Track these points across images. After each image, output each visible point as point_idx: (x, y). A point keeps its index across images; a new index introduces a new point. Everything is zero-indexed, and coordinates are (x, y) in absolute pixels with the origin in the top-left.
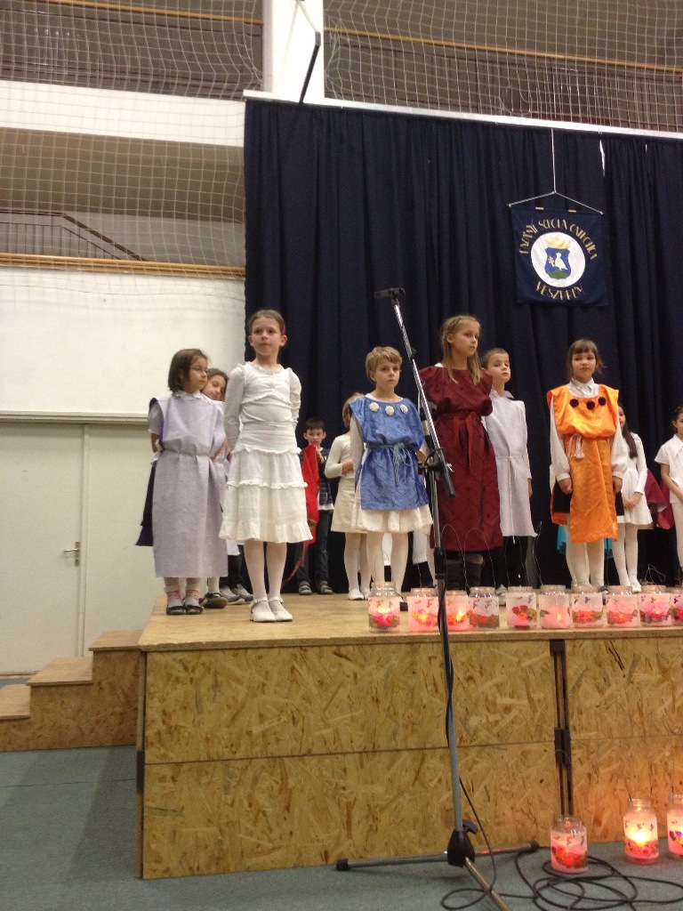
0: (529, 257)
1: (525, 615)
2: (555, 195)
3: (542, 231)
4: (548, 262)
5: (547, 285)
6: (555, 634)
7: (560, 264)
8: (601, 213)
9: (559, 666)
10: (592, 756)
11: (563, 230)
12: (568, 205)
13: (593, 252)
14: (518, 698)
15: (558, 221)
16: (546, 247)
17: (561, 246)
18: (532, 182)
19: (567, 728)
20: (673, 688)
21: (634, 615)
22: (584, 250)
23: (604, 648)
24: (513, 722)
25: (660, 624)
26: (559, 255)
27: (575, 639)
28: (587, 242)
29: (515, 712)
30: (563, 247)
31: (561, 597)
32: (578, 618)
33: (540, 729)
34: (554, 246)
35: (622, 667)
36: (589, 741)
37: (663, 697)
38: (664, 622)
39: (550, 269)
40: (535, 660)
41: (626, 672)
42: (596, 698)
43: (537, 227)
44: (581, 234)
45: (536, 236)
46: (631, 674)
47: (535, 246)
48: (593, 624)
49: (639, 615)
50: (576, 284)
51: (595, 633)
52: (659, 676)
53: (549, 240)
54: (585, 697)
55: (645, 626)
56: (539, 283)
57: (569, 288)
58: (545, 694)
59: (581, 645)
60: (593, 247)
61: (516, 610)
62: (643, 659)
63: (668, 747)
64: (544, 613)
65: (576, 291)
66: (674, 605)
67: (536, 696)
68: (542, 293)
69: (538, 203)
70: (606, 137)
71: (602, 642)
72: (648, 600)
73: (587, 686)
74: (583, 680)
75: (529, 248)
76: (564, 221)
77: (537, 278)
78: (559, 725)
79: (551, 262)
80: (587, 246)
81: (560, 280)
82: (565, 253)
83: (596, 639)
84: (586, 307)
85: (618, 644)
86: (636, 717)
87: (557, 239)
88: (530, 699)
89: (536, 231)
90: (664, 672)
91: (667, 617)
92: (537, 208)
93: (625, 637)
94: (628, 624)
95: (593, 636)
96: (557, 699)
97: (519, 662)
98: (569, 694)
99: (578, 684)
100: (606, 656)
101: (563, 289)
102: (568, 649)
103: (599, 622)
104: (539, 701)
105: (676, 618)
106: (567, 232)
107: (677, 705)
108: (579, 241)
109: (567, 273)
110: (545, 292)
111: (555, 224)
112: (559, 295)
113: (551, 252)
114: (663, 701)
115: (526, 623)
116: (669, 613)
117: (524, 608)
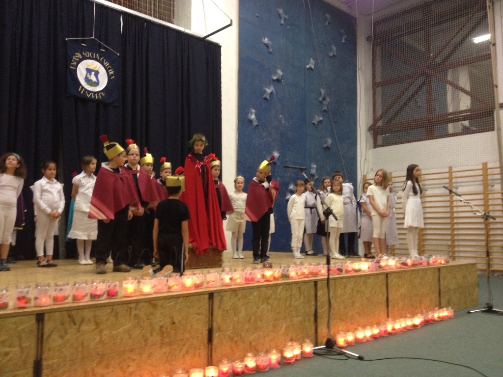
0: (75, 71)
1: (24, 301)
2: (93, 39)
3: (84, 58)
4: (86, 76)
5: (85, 89)
6: (39, 311)
7: (93, 78)
8: (119, 55)
9: (40, 327)
10: (54, 372)
11: (96, 59)
12: (100, 46)
13: (112, 75)
14: (14, 347)
15: (94, 54)
16: (86, 67)
17: (95, 68)
18: (80, 29)
19: (41, 359)
20: (101, 331)
21: (86, 296)
22: (108, 73)
23: (66, 316)
24: (9, 360)
25: (99, 299)
26: (93, 73)
27: (50, 312)
28: (109, 69)
29: (11, 355)
30: (96, 69)
31: (46, 289)
32: (56, 299)
33: (25, 362)
34: (91, 67)
35: (75, 324)
36: (53, 364)
37: (96, 337)
38: (101, 298)
39: (88, 80)
40: (26, 325)
41: (77, 326)
42: (60, 342)
43: (82, 55)
44: (107, 64)
45: (81, 60)
46: (79, 328)
47: (80, 66)
48: (63, 302)
49: (89, 295)
50: (102, 91)
51: (62, 308)
52: (94, 327)
53: (89, 64)
54: (54, 342)
55: (91, 301)
56: (81, 87)
57: (98, 92)
58: (30, 343)
59: (54, 315)
60: (112, 73)
61: (19, 299)
62: (87, 319)
63: (95, 362)
64: (36, 298)
65: (101, 95)
66: (108, 289)
67: (24, 345)
68: (82, 92)
69: (83, 41)
70: (124, 14)
71: (65, 312)
72: (94, 288)
73: (55, 336)
74: (53, 333)
75: (76, 66)
76: (98, 55)
77: (79, 84)
78: (37, 357)
79: (89, 76)
80: (109, 71)
81: (93, 87)
82: (97, 73)
83: (61, 311)
84: (106, 105)
85: (74, 312)
86: (80, 349)
87: (92, 64)
88: (21, 347)
89: (81, 57)
90: (97, 324)
91: (103, 295)
92: (83, 44)
93: (78, 308)
94: (82, 301)
95: (61, 310)
96: (38, 344)
97: (17, 327)
98: (44, 342)
99: (50, 336)
100: (67, 319)
101: (95, 93)
102: (46, 317)
103: (66, 301)
104: (26, 347)
105: (108, 295)
106: (99, 61)
107: (103, 339)
108: (105, 68)
109: (97, 84)
110: (84, 93)
111: (92, 55)
112: (91, 95)
113: (89, 71)
114: (95, 339)
115: (23, 305)
116: (104, 294)
117: (24, 297)
